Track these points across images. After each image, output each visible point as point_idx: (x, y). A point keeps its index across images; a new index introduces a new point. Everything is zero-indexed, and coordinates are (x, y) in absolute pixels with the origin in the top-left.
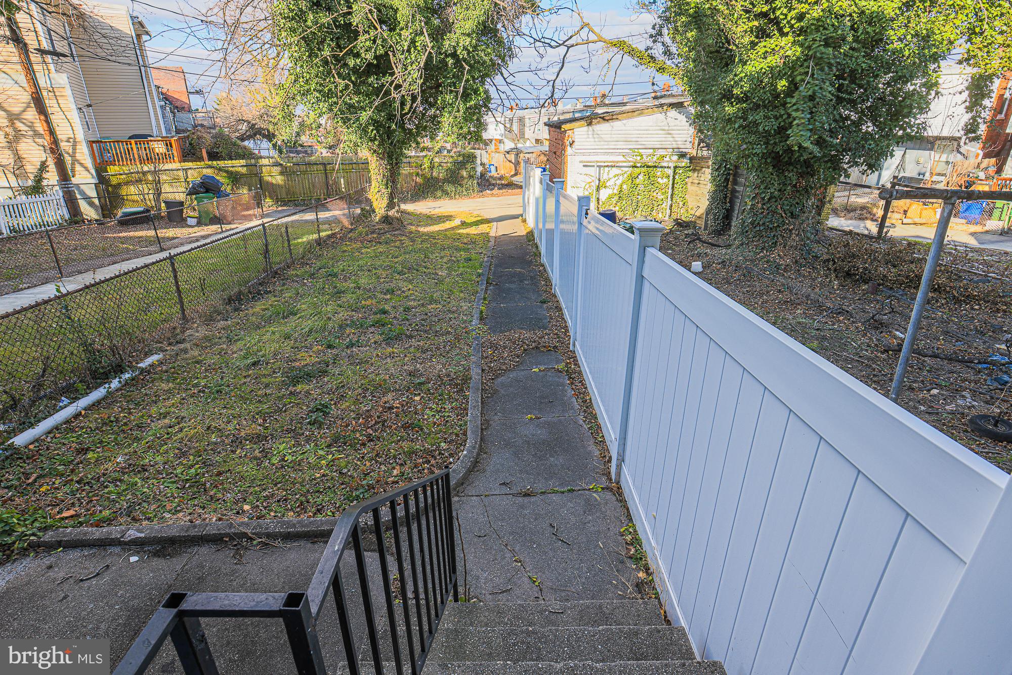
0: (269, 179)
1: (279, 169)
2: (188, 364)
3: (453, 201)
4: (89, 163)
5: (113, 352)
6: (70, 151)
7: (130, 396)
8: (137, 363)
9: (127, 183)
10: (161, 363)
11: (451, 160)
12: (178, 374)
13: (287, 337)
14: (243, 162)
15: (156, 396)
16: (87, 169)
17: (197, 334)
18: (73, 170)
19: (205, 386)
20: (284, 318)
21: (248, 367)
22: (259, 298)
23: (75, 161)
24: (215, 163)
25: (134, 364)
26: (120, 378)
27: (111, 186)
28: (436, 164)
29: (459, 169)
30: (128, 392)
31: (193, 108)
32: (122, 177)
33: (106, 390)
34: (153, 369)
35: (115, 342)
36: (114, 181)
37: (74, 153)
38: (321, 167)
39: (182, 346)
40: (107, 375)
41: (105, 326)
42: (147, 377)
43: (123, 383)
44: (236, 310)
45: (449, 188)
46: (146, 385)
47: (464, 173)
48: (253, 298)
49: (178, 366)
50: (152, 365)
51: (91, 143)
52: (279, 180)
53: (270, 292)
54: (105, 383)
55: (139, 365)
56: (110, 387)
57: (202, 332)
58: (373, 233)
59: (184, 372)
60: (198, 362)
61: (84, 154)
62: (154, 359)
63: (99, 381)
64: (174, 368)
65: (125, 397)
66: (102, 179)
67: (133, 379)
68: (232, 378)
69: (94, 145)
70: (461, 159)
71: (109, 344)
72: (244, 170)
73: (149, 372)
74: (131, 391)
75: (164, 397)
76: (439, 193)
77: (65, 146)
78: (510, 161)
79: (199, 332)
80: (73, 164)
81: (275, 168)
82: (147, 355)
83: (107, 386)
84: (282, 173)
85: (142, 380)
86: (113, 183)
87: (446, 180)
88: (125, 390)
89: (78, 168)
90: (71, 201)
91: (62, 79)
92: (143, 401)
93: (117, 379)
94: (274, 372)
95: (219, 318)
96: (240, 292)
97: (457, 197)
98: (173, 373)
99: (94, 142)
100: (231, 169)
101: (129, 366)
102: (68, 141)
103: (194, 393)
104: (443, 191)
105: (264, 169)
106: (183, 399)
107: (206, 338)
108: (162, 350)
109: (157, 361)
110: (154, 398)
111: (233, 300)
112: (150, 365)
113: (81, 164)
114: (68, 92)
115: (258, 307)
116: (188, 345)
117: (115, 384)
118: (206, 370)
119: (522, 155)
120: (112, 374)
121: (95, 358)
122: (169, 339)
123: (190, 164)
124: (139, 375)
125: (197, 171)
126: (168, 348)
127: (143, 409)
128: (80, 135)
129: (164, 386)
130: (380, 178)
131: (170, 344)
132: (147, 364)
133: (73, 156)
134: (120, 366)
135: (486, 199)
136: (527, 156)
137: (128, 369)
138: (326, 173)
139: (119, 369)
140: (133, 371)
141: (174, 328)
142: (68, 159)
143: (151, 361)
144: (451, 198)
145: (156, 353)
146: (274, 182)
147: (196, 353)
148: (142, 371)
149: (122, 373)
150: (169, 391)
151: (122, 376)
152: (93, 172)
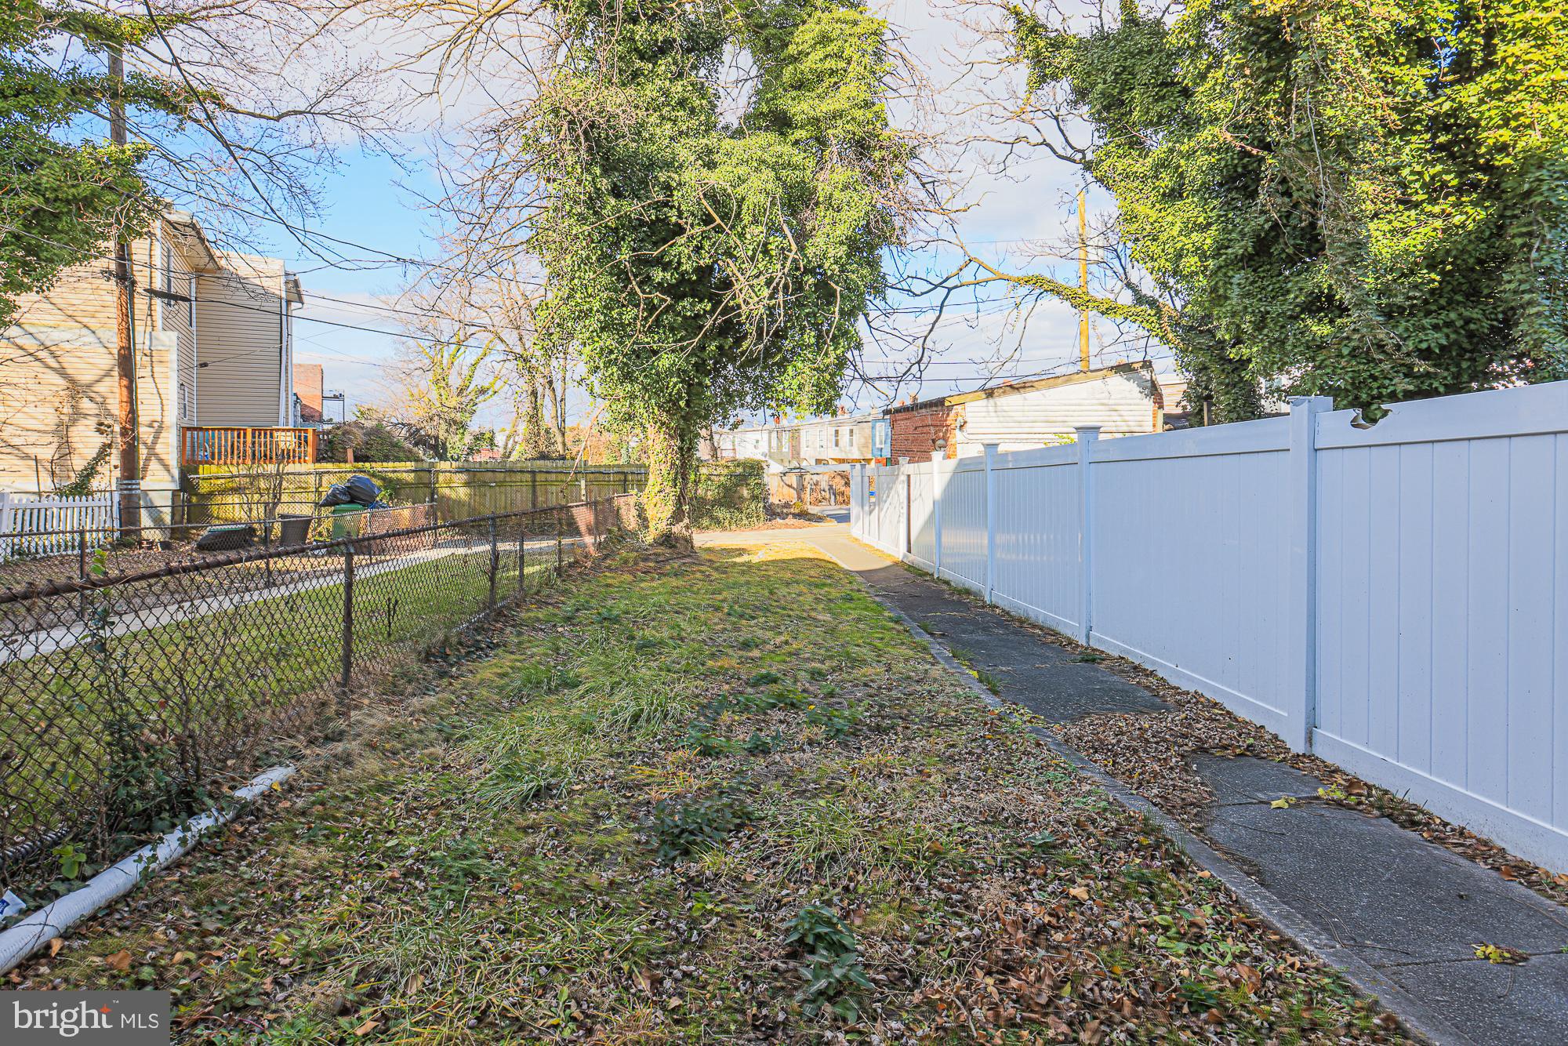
0: (447, 491)
1: (464, 477)
2: (360, 793)
3: (727, 533)
4: (173, 460)
5: (184, 752)
6: (149, 441)
7: (205, 886)
8: (233, 788)
9: (224, 492)
10: (290, 788)
11: (726, 471)
12: (336, 819)
13: (585, 730)
14: (410, 465)
15: (280, 888)
16: (167, 468)
17: (372, 721)
18: (145, 468)
19: (422, 857)
20: (550, 691)
21: (524, 803)
22: (480, 657)
23: (152, 453)
24: (367, 465)
25: (225, 789)
26: (187, 829)
27: (197, 494)
28: (703, 478)
29: (737, 485)
30: (200, 871)
31: (325, 418)
32: (219, 482)
33: (141, 866)
34: (271, 807)
35: (194, 726)
36: (204, 487)
37: (154, 443)
38: (528, 477)
39: (339, 747)
40: (149, 818)
41: (181, 678)
42: (254, 829)
43: (191, 843)
44: (442, 675)
45: (721, 513)
46: (250, 853)
47: (745, 493)
48: (468, 653)
49: (333, 797)
50: (267, 796)
51: (184, 430)
52: (462, 493)
53: (497, 645)
54: (142, 844)
55: (238, 794)
56: (154, 858)
57: (380, 718)
58: (645, 560)
59: (351, 814)
60: (381, 788)
61: (169, 447)
62: (273, 777)
63: (125, 836)
64: (323, 804)
65: (190, 889)
66: (186, 484)
67: (218, 834)
68: (492, 835)
69: (188, 434)
70: (740, 470)
71: (178, 730)
72: (410, 477)
73: (258, 813)
74: (211, 871)
75: (306, 891)
76: (705, 522)
77: (145, 433)
78: (790, 486)
79: (373, 717)
80: (148, 460)
81: (459, 475)
82: (257, 767)
83: (146, 852)
84: (467, 484)
85: (241, 835)
86: (202, 491)
87: (718, 502)
88: (190, 866)
89: (154, 465)
90: (129, 509)
91: (168, 340)
92: (245, 903)
93: (178, 833)
94: (598, 818)
95: (410, 689)
96: (446, 641)
97: (733, 527)
98: (323, 818)
99: (189, 429)
100: (390, 475)
101: (211, 796)
102: (150, 426)
103: (393, 879)
104: (712, 518)
105: (441, 477)
106: (369, 899)
107: (389, 732)
108: (297, 758)
109: (281, 784)
110: (277, 896)
111: (433, 655)
112: (262, 794)
113: (160, 460)
114: (173, 356)
115: (487, 669)
116: (354, 746)
117: (169, 847)
118: (410, 811)
119: (808, 477)
120: (165, 815)
121: (134, 768)
122: (311, 728)
123: (329, 466)
124: (233, 821)
125: (337, 475)
126: (308, 752)
127: (247, 932)
128: (172, 416)
129: (301, 854)
130: (665, 468)
131: (312, 742)
132: (257, 790)
133: (151, 448)
134: (189, 794)
135: (776, 531)
136: (815, 478)
137: (210, 802)
138: (534, 487)
139: (185, 804)
140: (221, 810)
141: (323, 704)
142: (143, 451)
143: (268, 782)
144: (724, 529)
145: (281, 764)
146: (453, 496)
147: (372, 764)
148: (245, 810)
149: (191, 814)
150: (319, 872)
151: (192, 821)
152: (176, 473)
